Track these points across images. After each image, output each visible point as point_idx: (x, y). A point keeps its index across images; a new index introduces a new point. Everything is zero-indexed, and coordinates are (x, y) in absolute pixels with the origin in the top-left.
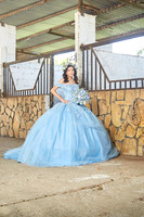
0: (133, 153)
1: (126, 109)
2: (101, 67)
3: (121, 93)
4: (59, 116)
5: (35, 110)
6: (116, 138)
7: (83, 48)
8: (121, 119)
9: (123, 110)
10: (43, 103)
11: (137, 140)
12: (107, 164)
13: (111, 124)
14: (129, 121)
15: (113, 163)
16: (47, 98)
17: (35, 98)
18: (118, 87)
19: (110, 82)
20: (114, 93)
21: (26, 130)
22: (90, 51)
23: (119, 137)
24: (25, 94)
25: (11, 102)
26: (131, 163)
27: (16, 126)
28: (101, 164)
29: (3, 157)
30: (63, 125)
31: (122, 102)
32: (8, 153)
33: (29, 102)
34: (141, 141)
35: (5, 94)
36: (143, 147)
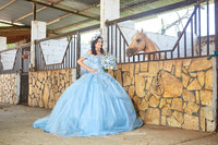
0: (156, 122)
1: (150, 80)
2: (125, 41)
3: (144, 66)
5: (63, 82)
6: (140, 108)
7: (108, 24)
8: (145, 90)
9: (146, 82)
10: (70, 76)
11: (161, 110)
12: (133, 133)
13: (135, 94)
14: (152, 91)
15: (137, 133)
16: (74, 71)
17: (63, 72)
18: (141, 60)
20: (138, 65)
21: (54, 101)
22: (114, 27)
23: (142, 108)
24: (54, 68)
25: (41, 75)
26: (155, 132)
27: (46, 97)
28: (127, 134)
30: (90, 94)
31: (146, 74)
33: (57, 75)
34: (164, 111)
35: (36, 69)
36: (167, 116)
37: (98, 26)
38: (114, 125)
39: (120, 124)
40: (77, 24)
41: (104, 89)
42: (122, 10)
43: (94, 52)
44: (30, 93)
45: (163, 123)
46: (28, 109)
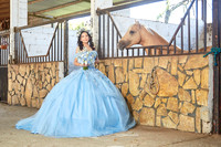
0: (151, 123)
1: (144, 77)
2: (118, 33)
3: (138, 61)
5: (48, 77)
6: (134, 107)
7: (100, 12)
8: (139, 88)
9: (141, 79)
10: (57, 70)
11: (155, 110)
12: (125, 135)
13: (129, 93)
14: (147, 90)
15: (130, 134)
16: (61, 65)
17: (49, 65)
18: (136, 54)
19: (128, 49)
20: (131, 61)
22: (106, 16)
23: (137, 106)
24: (37, 61)
25: (22, 69)
26: (149, 133)
27: (28, 94)
29: (14, 127)
31: (140, 71)
32: (20, 123)
33: (41, 69)
34: (159, 111)
36: (162, 117)
38: (106, 125)
39: (112, 124)
44: (10, 89)
45: (158, 124)
46: (7, 107)
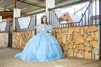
0: (72, 55)
1: (69, 36)
2: (57, 18)
3: (66, 29)
4: (39, 38)
5: (28, 37)
6: (64, 49)
8: (67, 41)
9: (67, 37)
10: (32, 34)
11: (74, 50)
12: (61, 60)
13: (62, 43)
14: (70, 41)
15: (63, 60)
16: (33, 32)
17: (28, 32)
18: (65, 26)
19: (61, 24)
20: (63, 29)
21: (24, 46)
22: (52, 11)
24: (24, 30)
25: (18, 34)
26: (72, 60)
27: (20, 44)
28: (58, 61)
31: (67, 33)
33: (26, 34)
34: (75, 50)
35: (16, 31)
36: (77, 53)
37: (45, 11)
38: (52, 57)
39: (54, 56)
40: (35, 10)
41: (47, 40)
42: (56, 4)
43: (42, 23)
44: (13, 42)
45: (75, 56)
46: (12, 49)
